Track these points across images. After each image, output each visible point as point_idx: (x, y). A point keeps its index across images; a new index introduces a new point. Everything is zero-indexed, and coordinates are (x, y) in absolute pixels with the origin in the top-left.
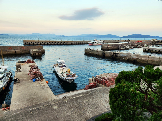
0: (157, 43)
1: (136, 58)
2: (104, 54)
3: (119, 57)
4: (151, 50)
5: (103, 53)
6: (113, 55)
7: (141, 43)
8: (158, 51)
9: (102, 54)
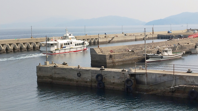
2: (100, 78)
3: (148, 84)
5: (97, 76)
6: (128, 81)
9: (94, 78)
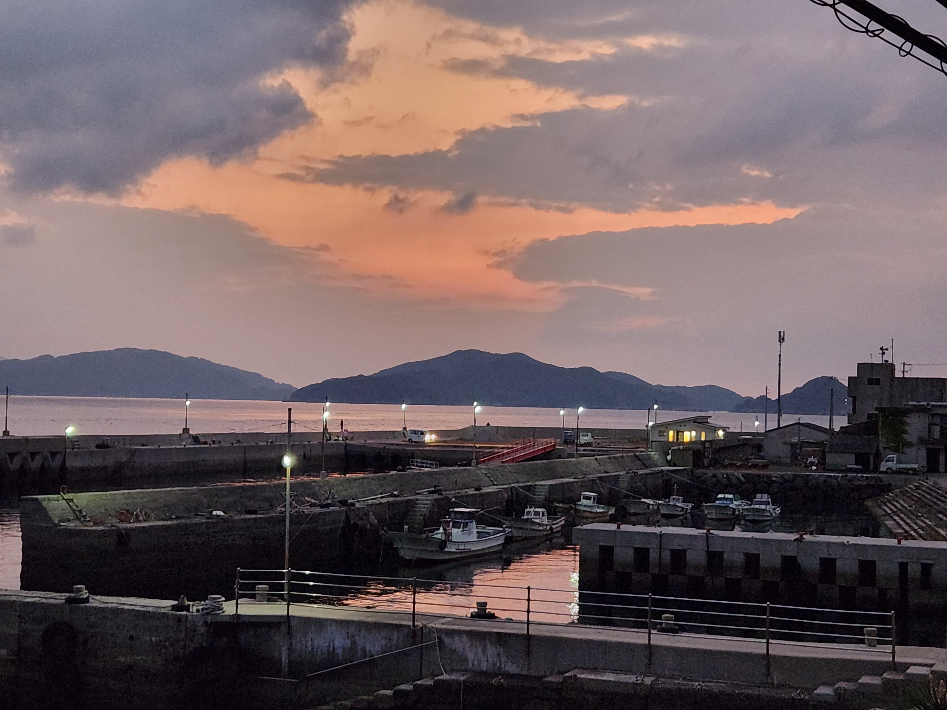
0: (715, 463)
1: (512, 668)
4: (667, 555)
5: (49, 635)
7: (552, 474)
8: (738, 559)
